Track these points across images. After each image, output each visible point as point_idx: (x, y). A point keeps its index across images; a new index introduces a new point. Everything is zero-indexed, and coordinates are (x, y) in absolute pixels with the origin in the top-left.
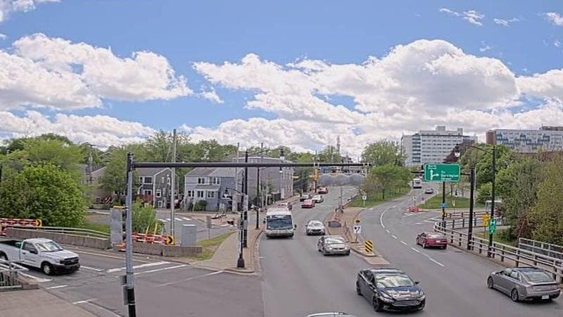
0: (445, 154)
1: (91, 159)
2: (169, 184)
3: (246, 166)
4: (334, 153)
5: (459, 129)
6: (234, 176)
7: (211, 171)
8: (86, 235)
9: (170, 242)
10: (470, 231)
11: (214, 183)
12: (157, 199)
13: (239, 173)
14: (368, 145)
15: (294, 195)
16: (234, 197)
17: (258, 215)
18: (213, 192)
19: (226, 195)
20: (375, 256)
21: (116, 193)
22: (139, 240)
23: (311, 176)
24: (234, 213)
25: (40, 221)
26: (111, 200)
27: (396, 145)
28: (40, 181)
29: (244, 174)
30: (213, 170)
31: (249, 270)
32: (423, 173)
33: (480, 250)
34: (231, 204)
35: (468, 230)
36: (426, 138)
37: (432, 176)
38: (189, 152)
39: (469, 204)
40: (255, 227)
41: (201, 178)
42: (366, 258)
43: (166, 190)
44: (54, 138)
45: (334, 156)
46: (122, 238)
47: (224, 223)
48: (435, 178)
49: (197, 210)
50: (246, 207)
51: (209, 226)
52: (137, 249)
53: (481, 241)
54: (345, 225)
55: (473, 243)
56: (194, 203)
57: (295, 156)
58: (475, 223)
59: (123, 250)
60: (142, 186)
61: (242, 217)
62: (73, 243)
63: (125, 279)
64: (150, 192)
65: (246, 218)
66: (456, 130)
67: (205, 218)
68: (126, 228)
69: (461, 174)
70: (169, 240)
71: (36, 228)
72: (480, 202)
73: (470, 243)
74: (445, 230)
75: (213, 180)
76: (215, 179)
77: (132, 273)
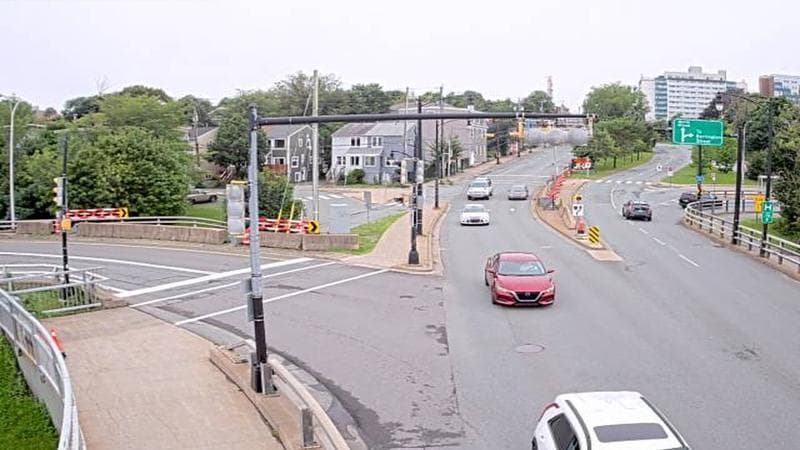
0: (701, 106)
1: (196, 119)
2: (310, 147)
3: (420, 118)
4: (545, 101)
5: (720, 72)
6: (402, 134)
7: (368, 129)
8: (192, 225)
9: (313, 230)
10: (737, 217)
11: (375, 144)
12: (294, 170)
13: (410, 131)
14: (592, 91)
15: (488, 161)
16: (404, 163)
17: (437, 189)
18: (373, 158)
19: (391, 161)
20: (604, 249)
21: (234, 164)
22: (269, 228)
23: (511, 134)
24: (403, 187)
25: (126, 209)
26: (226, 174)
27: (632, 91)
28: (125, 156)
29: (417, 131)
30: (372, 126)
31: (425, 268)
32: (671, 131)
33: (750, 246)
34: (399, 173)
35: (732, 217)
36: (675, 83)
37: (683, 136)
38: (339, 102)
39: (735, 179)
40: (434, 205)
41: (356, 139)
42: (590, 252)
43: (307, 157)
44: (144, 93)
45: (545, 105)
46: (244, 227)
47: (390, 201)
48: (687, 139)
49: (349, 183)
50: (420, 178)
51: (368, 206)
52: (266, 242)
53: (752, 233)
54: (561, 204)
55: (740, 236)
56: (346, 174)
57: (488, 105)
58: (744, 207)
59: (245, 242)
60: (271, 152)
61: (414, 191)
62: (173, 238)
63: (250, 285)
64: (282, 161)
65: (420, 193)
66: (716, 73)
67: (362, 195)
68: (250, 211)
69: (725, 135)
70: (312, 227)
71: (119, 221)
72: (750, 178)
73: (735, 235)
74: (702, 215)
75: (373, 141)
76: (375, 139)
77: (260, 275)
